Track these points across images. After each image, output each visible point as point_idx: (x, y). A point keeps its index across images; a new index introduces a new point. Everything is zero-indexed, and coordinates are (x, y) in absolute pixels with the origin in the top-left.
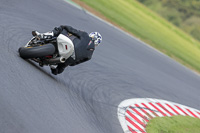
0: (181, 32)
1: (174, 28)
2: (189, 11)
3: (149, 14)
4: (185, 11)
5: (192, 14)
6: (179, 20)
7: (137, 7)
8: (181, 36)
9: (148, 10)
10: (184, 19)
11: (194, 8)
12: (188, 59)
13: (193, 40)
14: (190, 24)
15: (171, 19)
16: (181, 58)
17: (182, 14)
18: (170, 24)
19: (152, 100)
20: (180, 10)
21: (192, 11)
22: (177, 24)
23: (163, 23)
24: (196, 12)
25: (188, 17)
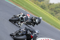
0: (55, 18)
1: (53, 16)
2: (57, 12)
3: (45, 12)
4: (56, 12)
5: (58, 12)
6: (54, 14)
7: (42, 10)
8: (55, 19)
9: (45, 11)
10: (56, 14)
11: (59, 11)
12: (57, 26)
13: (58, 20)
14: (58, 16)
15: (52, 14)
16: (55, 26)
17: (55, 12)
18: (52, 15)
19: (46, 38)
20: (55, 11)
21: (58, 11)
22: (54, 16)
23: (50, 15)
24: (59, 12)
25: (57, 13)
